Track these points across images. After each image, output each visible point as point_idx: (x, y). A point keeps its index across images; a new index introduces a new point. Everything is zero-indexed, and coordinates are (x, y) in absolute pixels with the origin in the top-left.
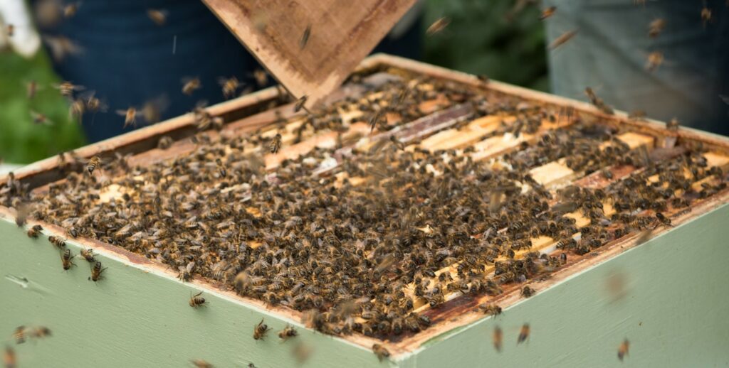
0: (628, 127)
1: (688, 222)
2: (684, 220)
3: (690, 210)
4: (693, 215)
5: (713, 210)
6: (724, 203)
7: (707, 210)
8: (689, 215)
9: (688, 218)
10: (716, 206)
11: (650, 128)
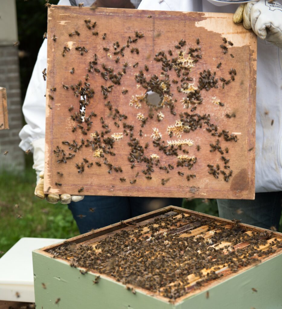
0: (249, 229)
1: (268, 260)
2: (266, 260)
3: (268, 256)
4: (269, 258)
5: (276, 256)
6: (279, 254)
7: (274, 256)
8: (268, 258)
9: (268, 259)
10: (277, 255)
11: (256, 229)
